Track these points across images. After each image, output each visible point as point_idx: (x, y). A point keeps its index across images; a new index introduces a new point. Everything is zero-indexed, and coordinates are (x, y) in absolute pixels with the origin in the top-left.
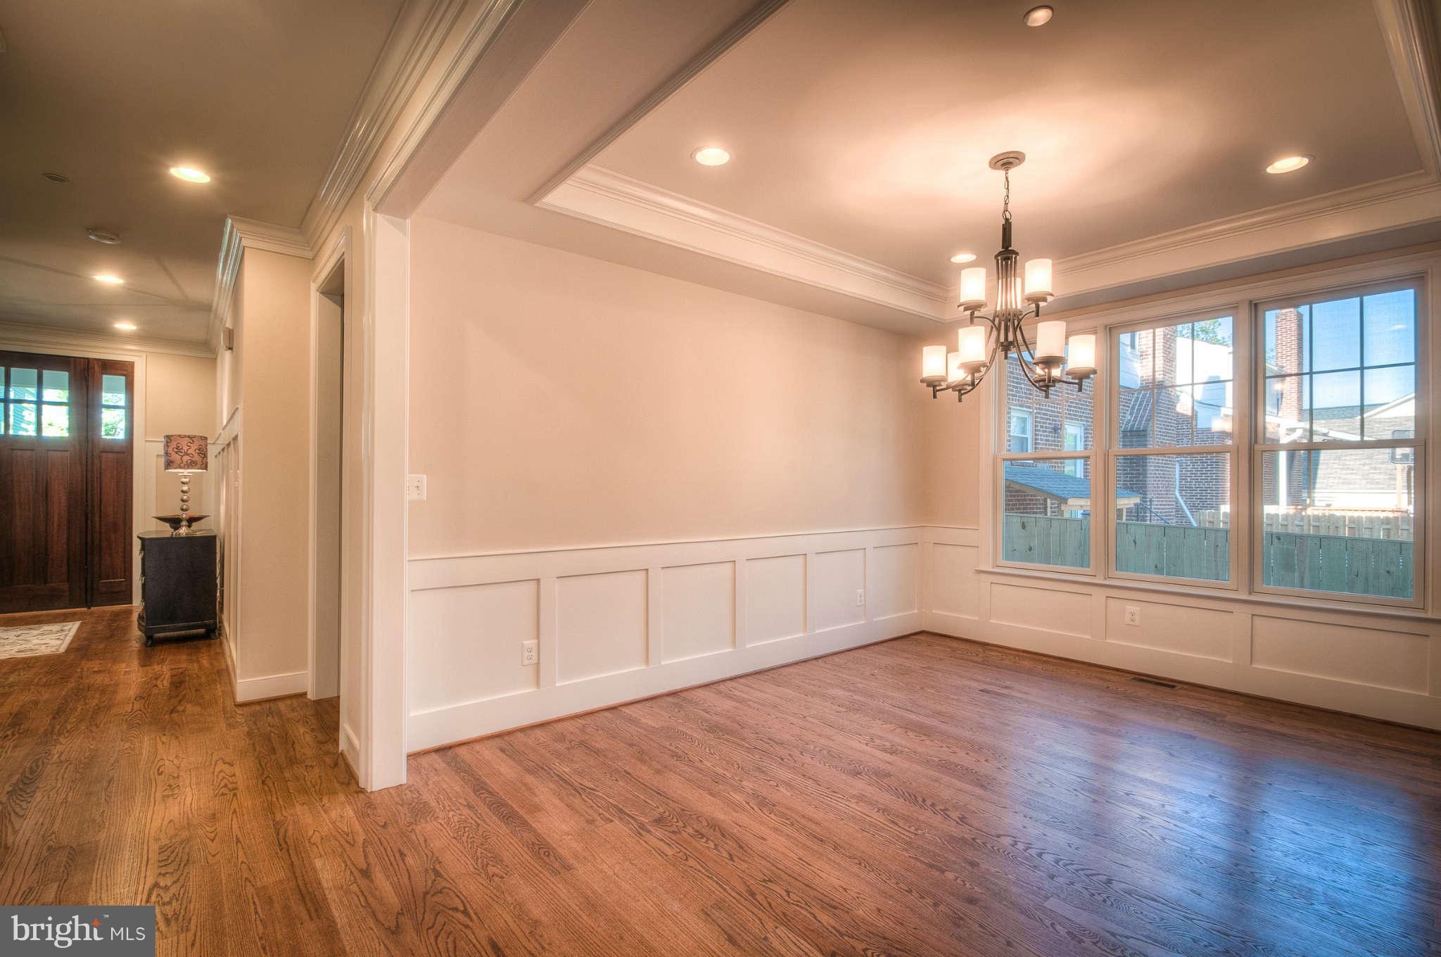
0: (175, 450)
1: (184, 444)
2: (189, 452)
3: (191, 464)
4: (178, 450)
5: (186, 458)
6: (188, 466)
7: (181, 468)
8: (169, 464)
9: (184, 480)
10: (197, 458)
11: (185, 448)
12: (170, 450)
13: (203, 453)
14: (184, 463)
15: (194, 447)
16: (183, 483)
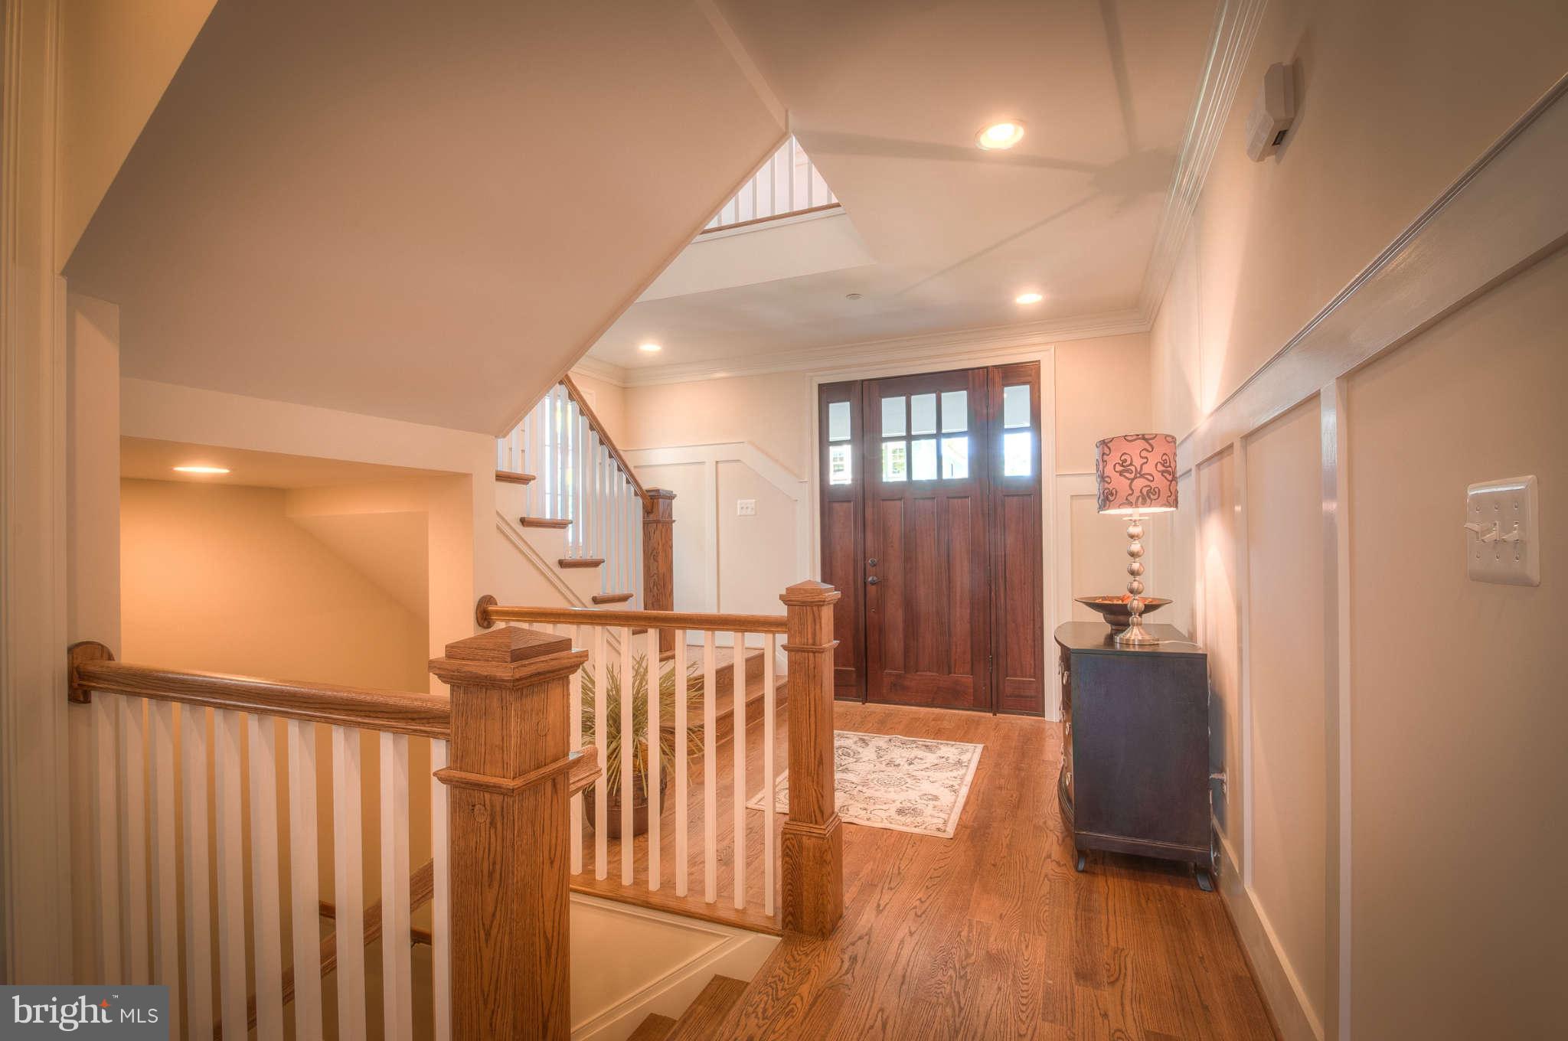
0: (1119, 468)
1: (1135, 450)
2: (1146, 469)
3: (1148, 497)
4: (1124, 468)
5: (1139, 483)
6: (1144, 499)
7: (1130, 504)
8: (1107, 498)
9: (1133, 530)
10: (1160, 482)
11: (1138, 462)
12: (1109, 470)
13: (1170, 473)
14: (1137, 493)
15: (1154, 458)
16: (1132, 537)
